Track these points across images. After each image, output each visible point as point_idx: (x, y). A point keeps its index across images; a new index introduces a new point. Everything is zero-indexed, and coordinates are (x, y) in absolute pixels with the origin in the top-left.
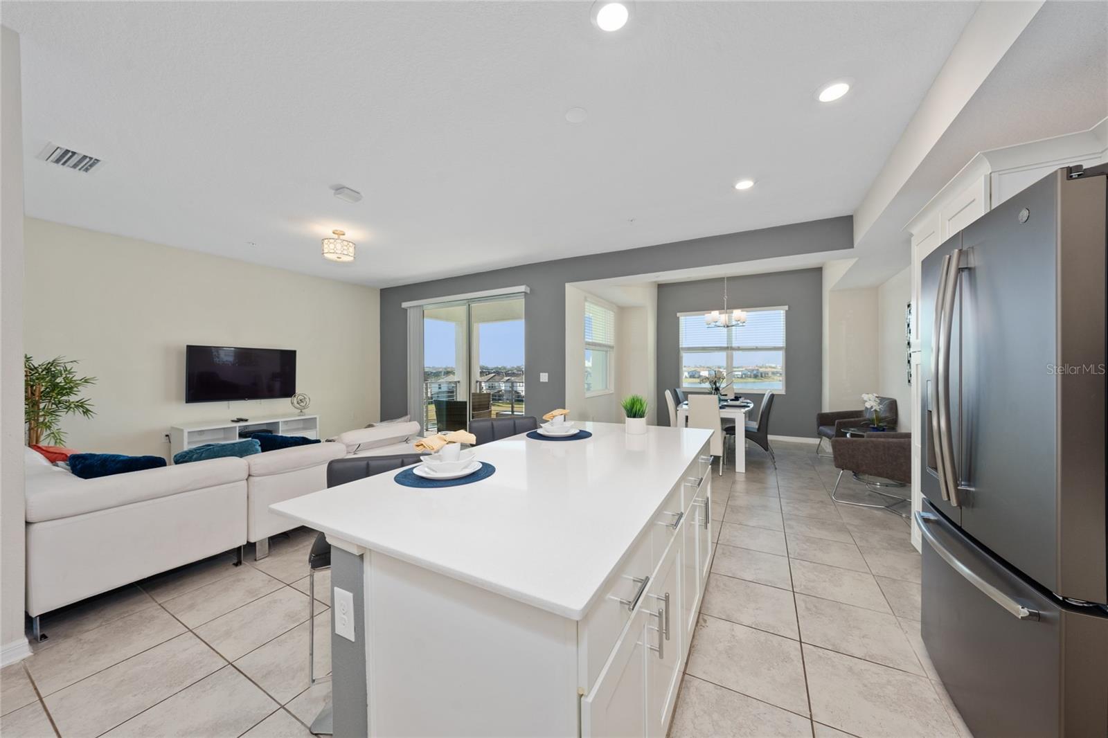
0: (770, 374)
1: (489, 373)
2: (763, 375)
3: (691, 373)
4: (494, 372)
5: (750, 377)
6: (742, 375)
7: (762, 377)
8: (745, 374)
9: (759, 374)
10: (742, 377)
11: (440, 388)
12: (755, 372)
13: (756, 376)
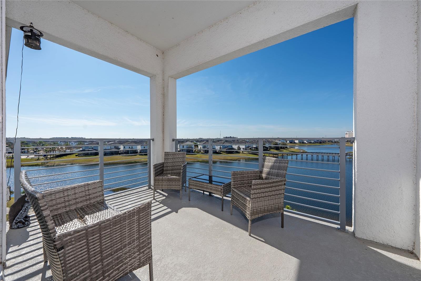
0: (327, 142)
1: (204, 141)
2: (324, 142)
3: (290, 141)
4: (206, 141)
5: (318, 143)
6: (314, 142)
7: (323, 143)
8: (315, 142)
9: (322, 142)
10: (314, 143)
11: (183, 147)
12: (320, 141)
13: (320, 143)
